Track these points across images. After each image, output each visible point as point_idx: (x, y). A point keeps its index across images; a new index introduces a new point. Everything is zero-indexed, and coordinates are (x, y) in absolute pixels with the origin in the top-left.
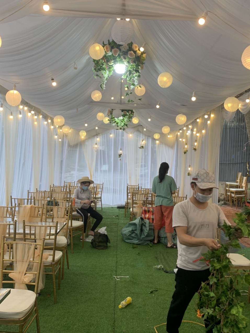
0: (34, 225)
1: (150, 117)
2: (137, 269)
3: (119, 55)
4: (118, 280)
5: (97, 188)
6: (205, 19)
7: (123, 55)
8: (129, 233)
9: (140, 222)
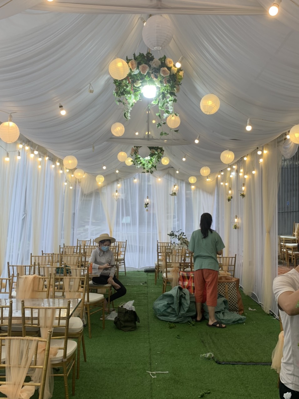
0: (37, 307)
1: (185, 156)
2: (178, 359)
3: (148, 74)
4: (154, 378)
5: (119, 246)
6: (278, 8)
7: (154, 73)
8: (164, 307)
9: (178, 294)
